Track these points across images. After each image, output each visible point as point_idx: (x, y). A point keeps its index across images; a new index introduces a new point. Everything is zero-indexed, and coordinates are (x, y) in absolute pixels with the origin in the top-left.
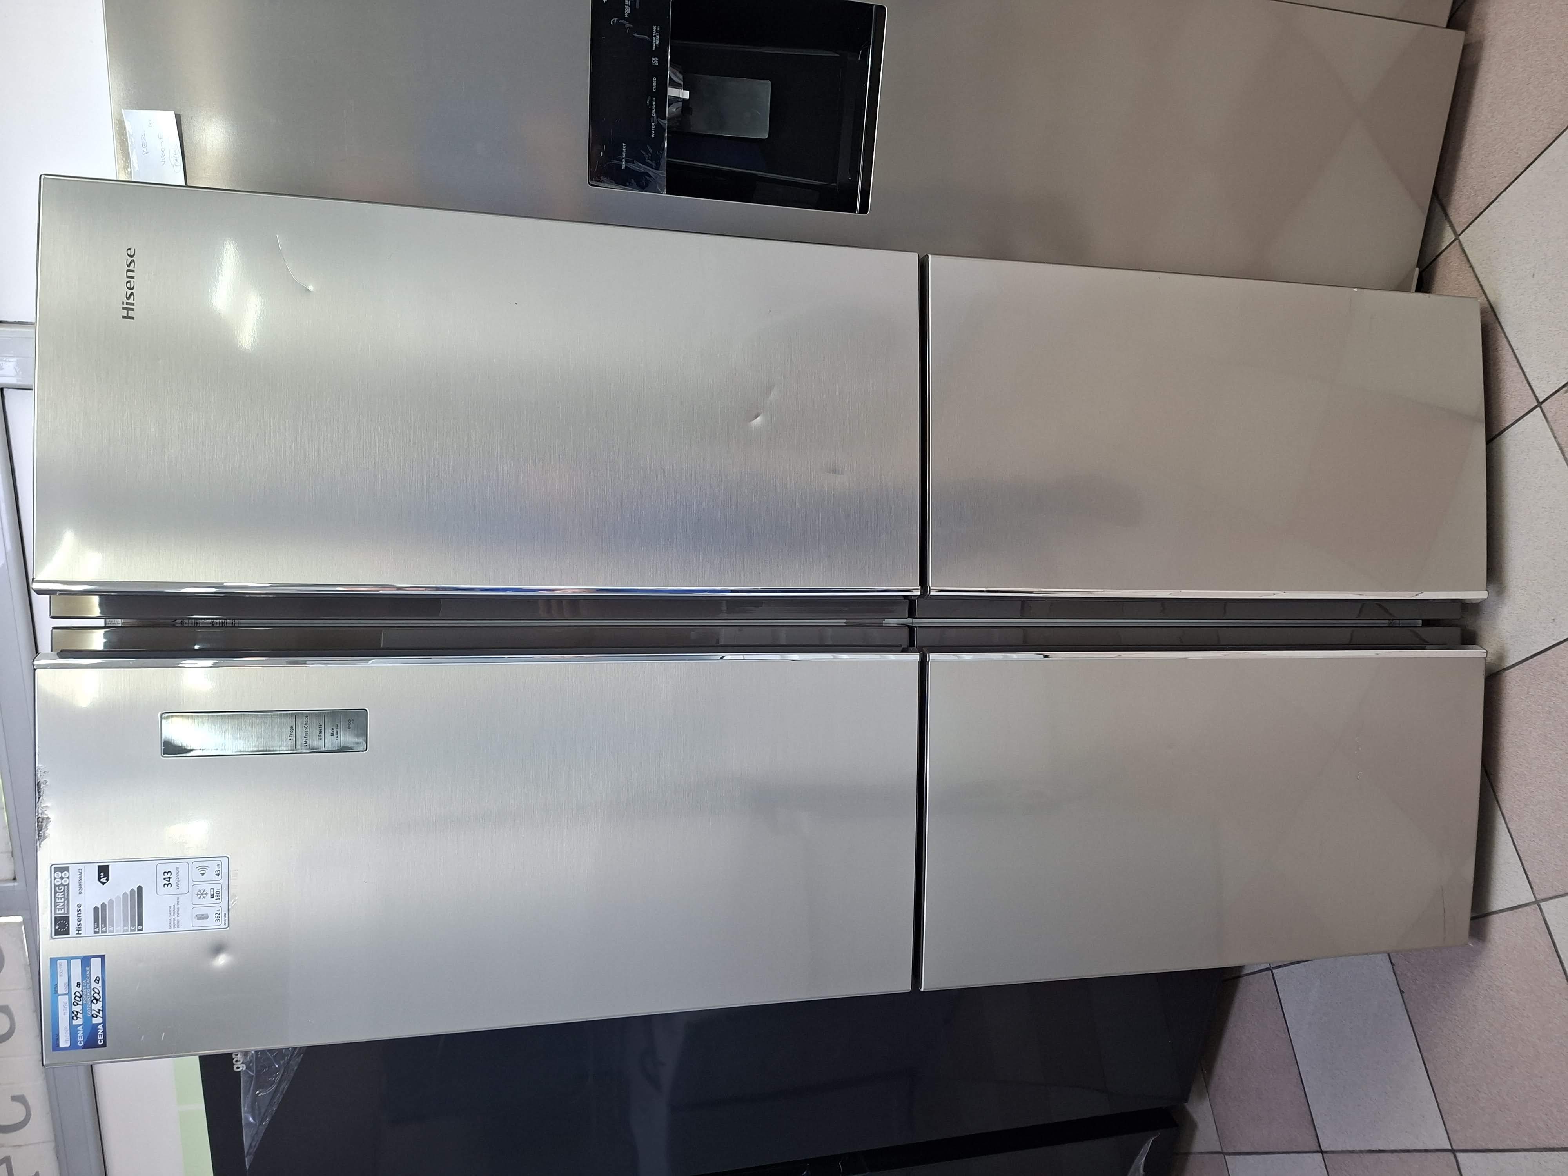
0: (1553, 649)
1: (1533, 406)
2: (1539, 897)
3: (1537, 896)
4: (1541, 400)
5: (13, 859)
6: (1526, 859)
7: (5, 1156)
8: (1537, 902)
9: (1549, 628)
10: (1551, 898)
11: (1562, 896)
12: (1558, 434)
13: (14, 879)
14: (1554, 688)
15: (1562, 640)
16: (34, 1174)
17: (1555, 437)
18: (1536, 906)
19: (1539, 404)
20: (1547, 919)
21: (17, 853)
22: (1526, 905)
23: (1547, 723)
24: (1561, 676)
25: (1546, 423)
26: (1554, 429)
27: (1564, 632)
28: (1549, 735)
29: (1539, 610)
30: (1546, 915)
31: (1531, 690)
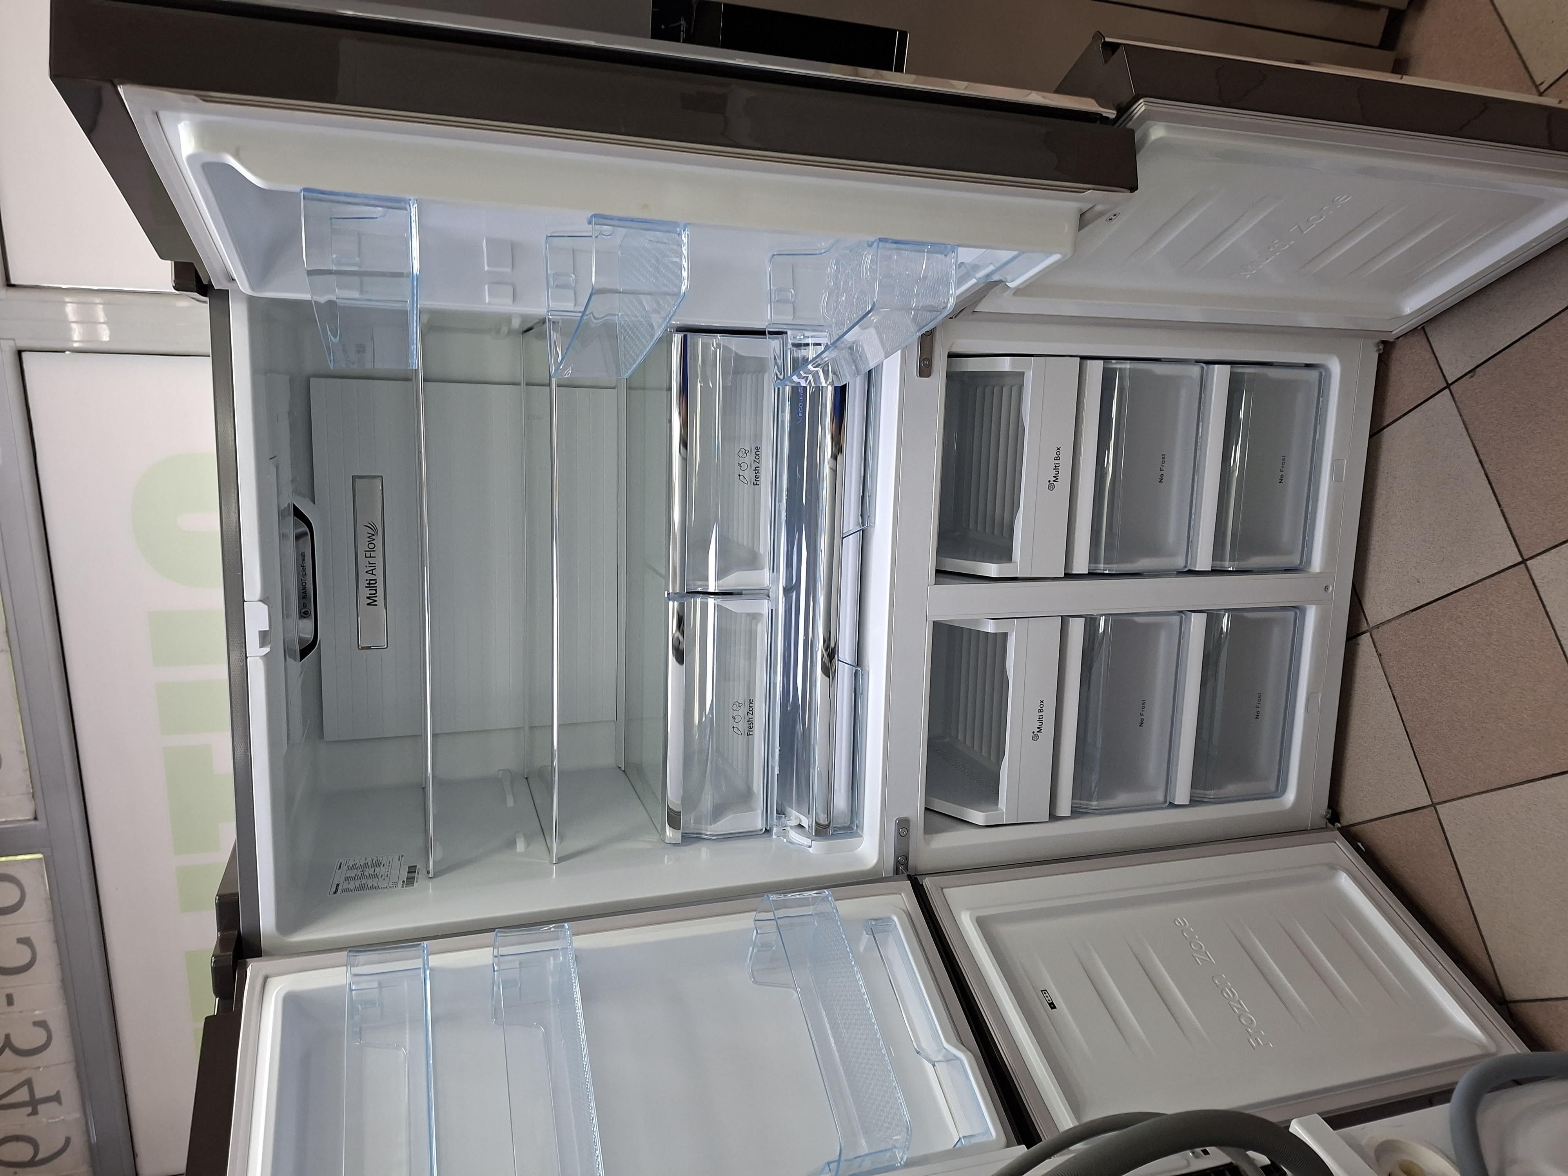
0: (1453, 595)
1: (1443, 387)
2: (1435, 801)
3: (1434, 800)
4: (1450, 382)
5: (34, 800)
6: (1426, 769)
7: (27, 1077)
8: (1434, 805)
9: (1451, 577)
10: (1445, 802)
11: (1454, 800)
12: (1464, 412)
13: (36, 819)
14: (1453, 628)
15: (1461, 587)
16: (55, 1093)
17: (1461, 415)
18: (1433, 808)
19: (1448, 386)
20: (1441, 819)
21: (39, 794)
22: (1424, 807)
23: (1446, 656)
24: (1460, 617)
25: (1453, 403)
26: (1460, 407)
27: (1463, 581)
28: (1448, 667)
29: (1442, 561)
30: (1441, 816)
31: (1434, 629)
